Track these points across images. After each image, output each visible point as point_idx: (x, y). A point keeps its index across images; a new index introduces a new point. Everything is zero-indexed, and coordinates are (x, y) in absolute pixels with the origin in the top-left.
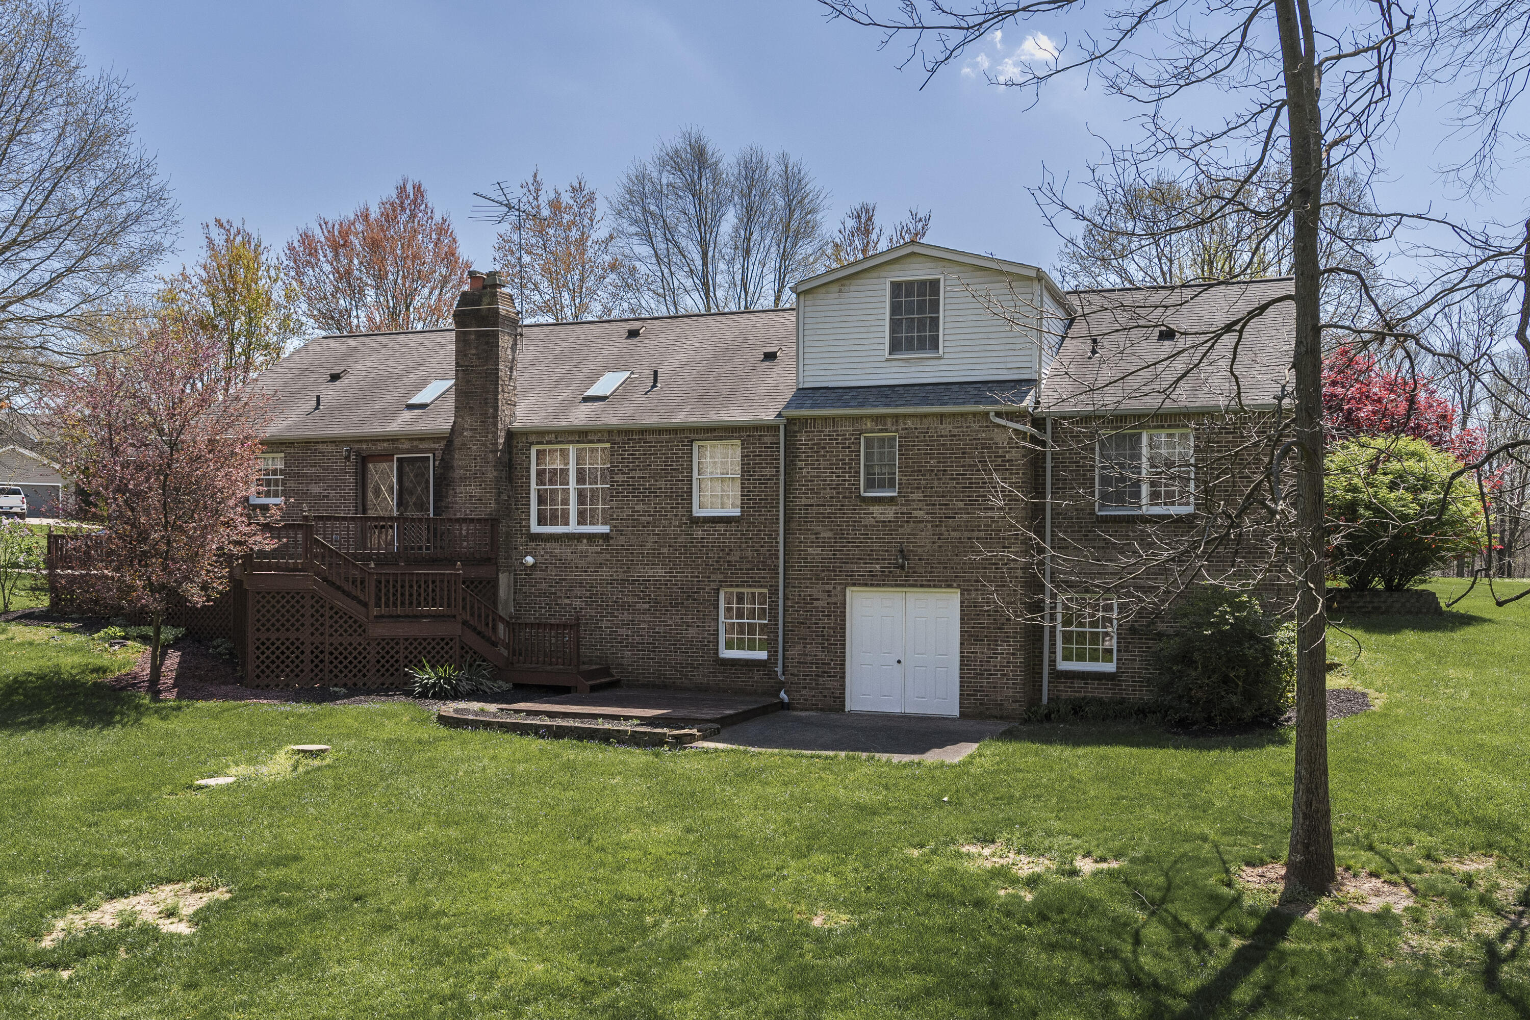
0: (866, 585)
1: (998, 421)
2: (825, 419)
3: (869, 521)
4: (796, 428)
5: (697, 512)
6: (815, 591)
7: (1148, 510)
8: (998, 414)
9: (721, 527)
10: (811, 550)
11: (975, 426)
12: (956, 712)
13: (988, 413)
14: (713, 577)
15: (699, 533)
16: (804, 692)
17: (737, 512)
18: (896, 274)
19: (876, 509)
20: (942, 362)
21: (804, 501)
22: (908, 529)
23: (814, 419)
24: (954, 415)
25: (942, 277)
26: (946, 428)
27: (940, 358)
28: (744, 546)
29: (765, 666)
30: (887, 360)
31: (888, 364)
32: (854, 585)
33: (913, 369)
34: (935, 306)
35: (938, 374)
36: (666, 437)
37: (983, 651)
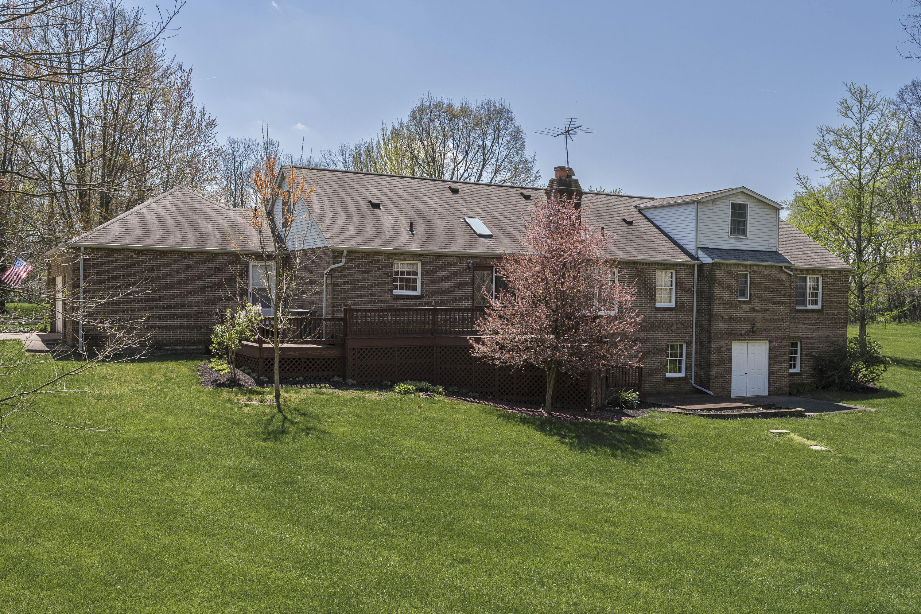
0: (739, 340)
1: (785, 270)
2: (726, 264)
3: (741, 311)
4: (715, 268)
5: (658, 305)
6: (722, 343)
7: (809, 307)
8: (786, 267)
9: (668, 313)
10: (720, 325)
11: (776, 271)
12: (766, 394)
13: (781, 267)
14: (665, 337)
15: (659, 316)
16: (717, 391)
17: (673, 305)
18: (734, 199)
19: (743, 306)
20: (748, 241)
21: (718, 302)
22: (754, 315)
23: (722, 264)
24: (769, 266)
25: (749, 204)
26: (767, 272)
27: (747, 239)
28: (678, 322)
29: (686, 380)
30: (730, 238)
31: (729, 239)
32: (735, 340)
33: (738, 243)
34: (745, 216)
35: (745, 246)
36: (645, 266)
37: (777, 367)
